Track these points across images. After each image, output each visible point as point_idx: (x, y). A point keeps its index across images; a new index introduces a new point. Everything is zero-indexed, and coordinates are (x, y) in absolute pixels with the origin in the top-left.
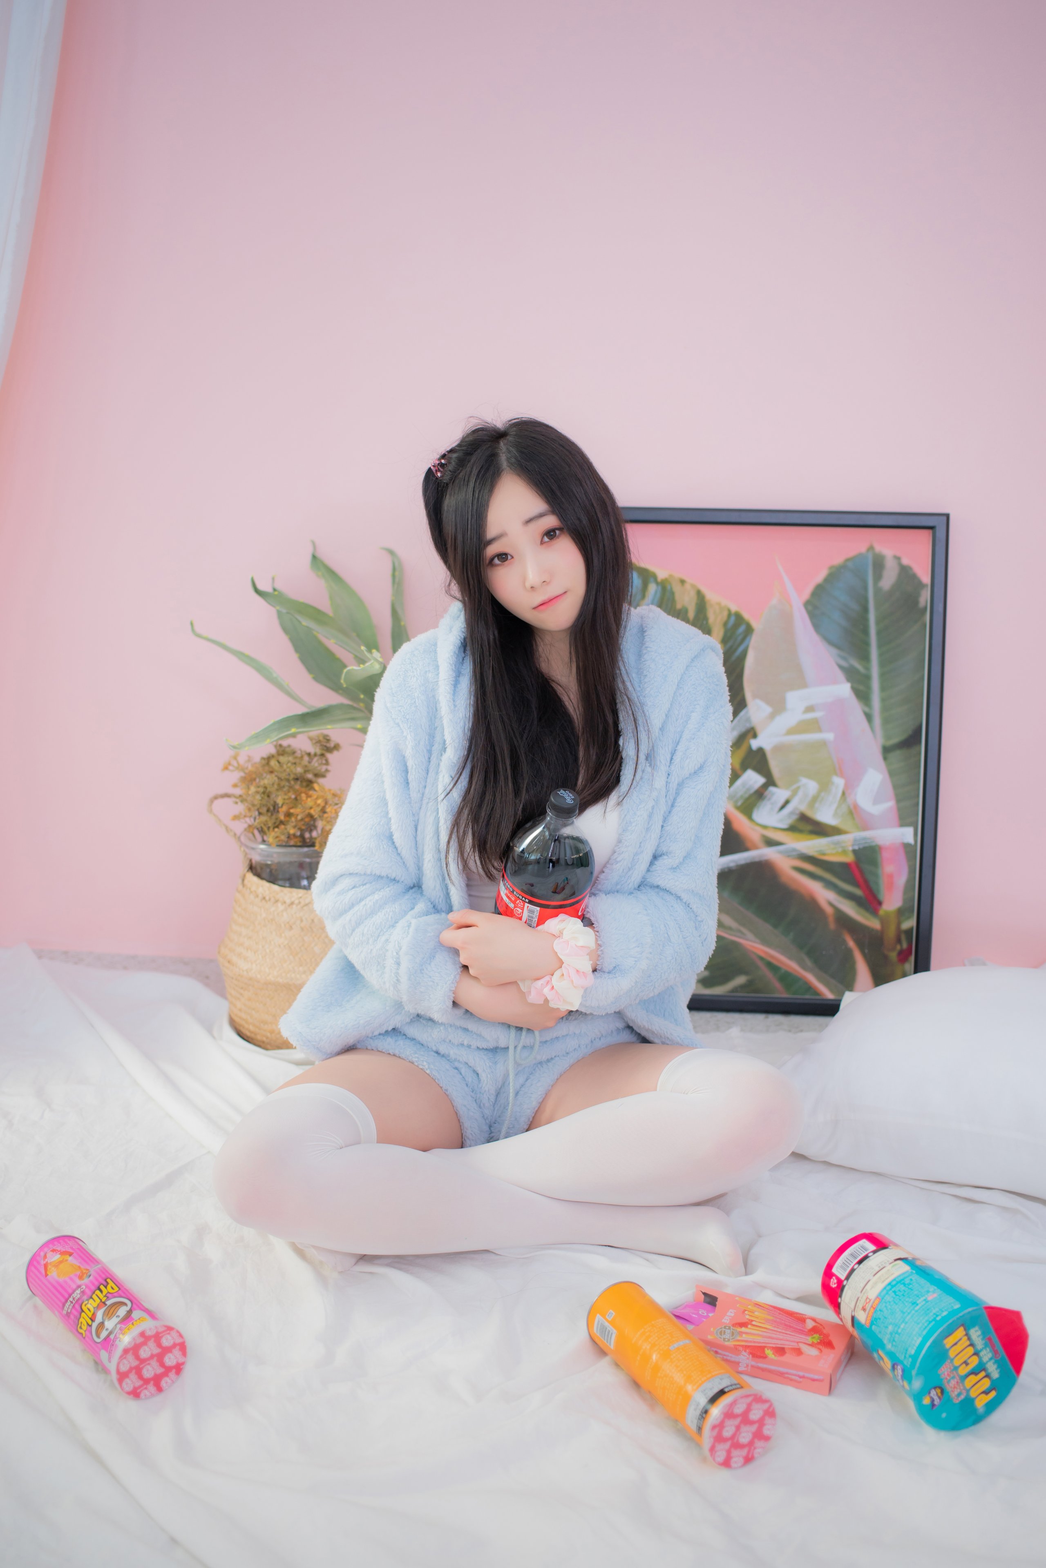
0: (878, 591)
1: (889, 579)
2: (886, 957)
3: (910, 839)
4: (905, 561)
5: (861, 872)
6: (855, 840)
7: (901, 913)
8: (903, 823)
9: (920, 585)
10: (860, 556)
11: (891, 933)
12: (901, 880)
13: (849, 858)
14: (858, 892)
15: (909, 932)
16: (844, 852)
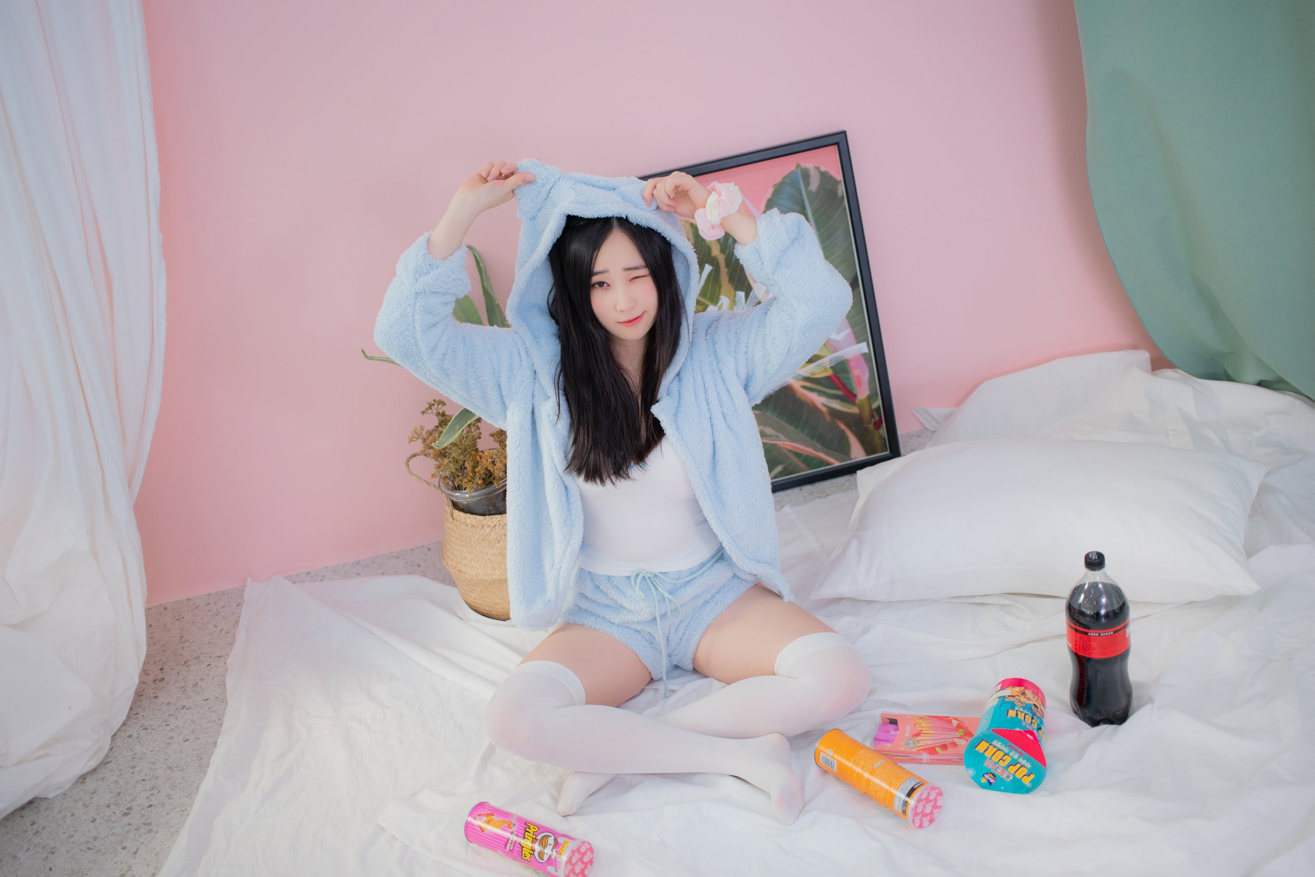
0: (809, 193)
1: (814, 185)
2: (866, 429)
3: (866, 351)
4: (823, 169)
5: (838, 378)
6: (830, 360)
7: (870, 398)
8: (858, 341)
9: (837, 182)
10: (792, 172)
11: (867, 413)
12: (866, 378)
13: (829, 373)
14: (840, 393)
15: (878, 409)
16: (826, 370)
